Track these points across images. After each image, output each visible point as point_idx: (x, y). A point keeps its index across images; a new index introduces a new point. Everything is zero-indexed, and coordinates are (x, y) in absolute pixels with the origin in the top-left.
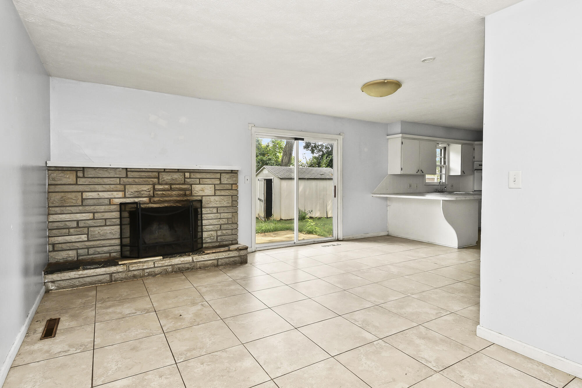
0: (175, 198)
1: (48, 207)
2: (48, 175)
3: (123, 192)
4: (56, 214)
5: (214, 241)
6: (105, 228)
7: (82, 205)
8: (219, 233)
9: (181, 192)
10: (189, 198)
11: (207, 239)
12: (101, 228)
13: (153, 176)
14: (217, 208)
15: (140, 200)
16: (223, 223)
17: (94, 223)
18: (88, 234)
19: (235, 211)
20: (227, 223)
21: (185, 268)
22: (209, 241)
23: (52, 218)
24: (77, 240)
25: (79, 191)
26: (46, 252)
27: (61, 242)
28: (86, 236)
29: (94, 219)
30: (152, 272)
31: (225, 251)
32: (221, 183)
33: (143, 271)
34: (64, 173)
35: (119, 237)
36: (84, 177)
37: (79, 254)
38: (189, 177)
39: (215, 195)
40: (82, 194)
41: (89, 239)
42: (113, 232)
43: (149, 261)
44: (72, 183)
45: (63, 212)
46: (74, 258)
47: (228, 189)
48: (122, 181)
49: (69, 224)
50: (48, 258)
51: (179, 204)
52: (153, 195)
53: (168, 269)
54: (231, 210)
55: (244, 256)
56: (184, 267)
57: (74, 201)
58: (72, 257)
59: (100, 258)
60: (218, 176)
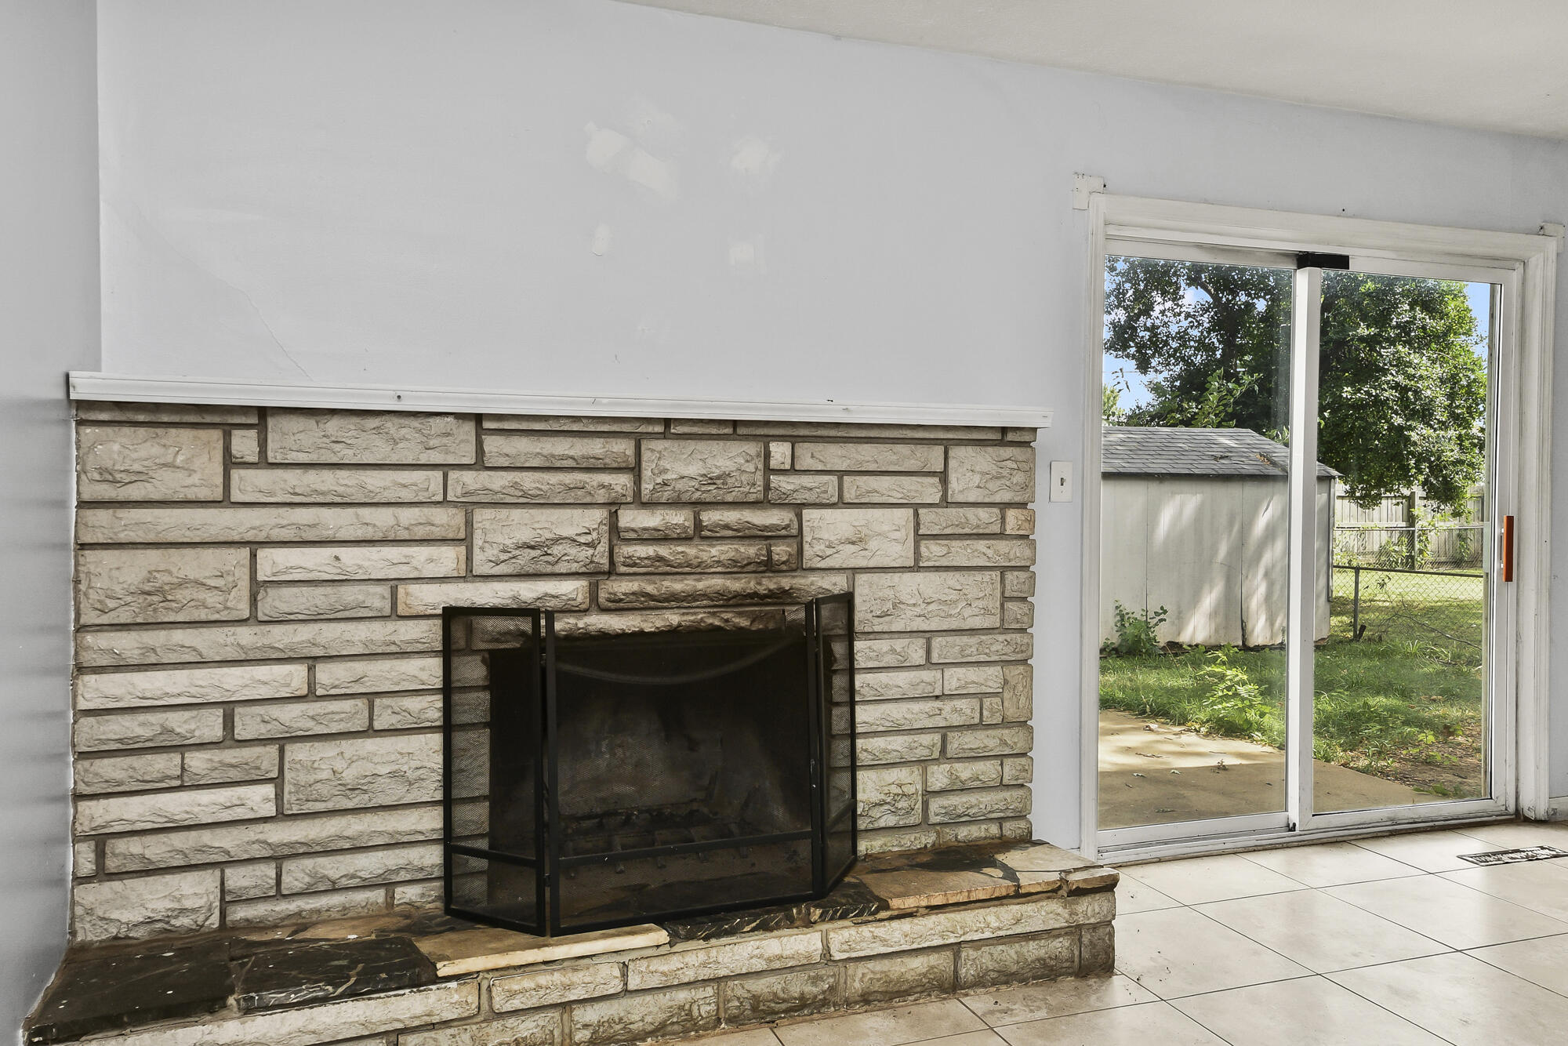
0: (717, 583)
1: (77, 631)
2: (78, 449)
3: (462, 549)
4: (117, 668)
5: (911, 820)
6: (370, 745)
7: (252, 620)
8: (939, 777)
9: (750, 550)
10: (786, 582)
11: (876, 813)
12: (349, 747)
13: (607, 461)
14: (928, 635)
15: (546, 595)
16: (956, 720)
17: (313, 718)
18: (278, 781)
19: (1019, 657)
20: (977, 721)
21: (784, 1001)
22: (890, 820)
23: (97, 690)
24: (226, 816)
25: (237, 538)
26: (60, 882)
27: (139, 826)
28: (269, 790)
29: (311, 695)
30: (611, 1022)
31: (997, 899)
32: (945, 502)
33: (566, 1016)
34: (163, 441)
35: (439, 796)
36: (264, 462)
37: (230, 892)
38: (788, 467)
39: (916, 568)
40: (253, 556)
41: (286, 806)
42: (405, 768)
43: (596, 960)
44: (203, 494)
45: (153, 659)
46: (207, 919)
47: (987, 531)
48: (454, 489)
49: (186, 727)
50: (73, 918)
51: (740, 614)
52: (606, 567)
53: (695, 1008)
54: (998, 645)
55: (1094, 927)
56: (782, 995)
57: (212, 599)
58: (193, 910)
59: (338, 916)
60: (934, 457)
